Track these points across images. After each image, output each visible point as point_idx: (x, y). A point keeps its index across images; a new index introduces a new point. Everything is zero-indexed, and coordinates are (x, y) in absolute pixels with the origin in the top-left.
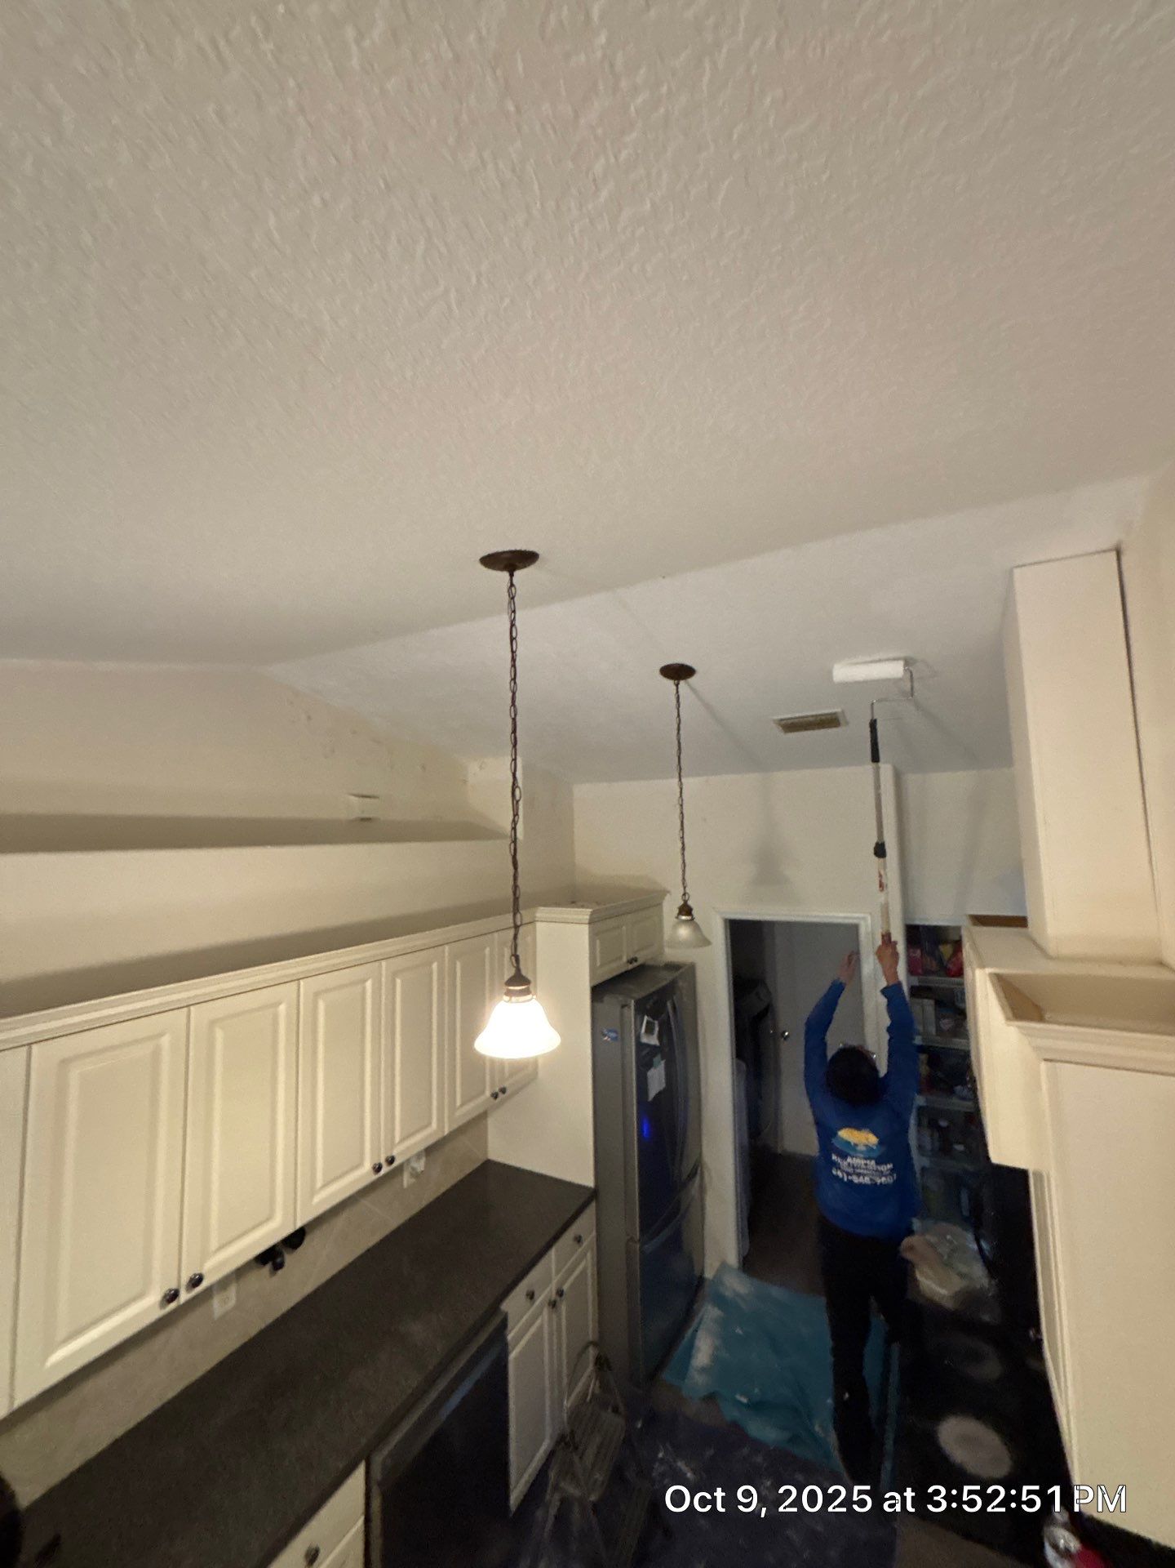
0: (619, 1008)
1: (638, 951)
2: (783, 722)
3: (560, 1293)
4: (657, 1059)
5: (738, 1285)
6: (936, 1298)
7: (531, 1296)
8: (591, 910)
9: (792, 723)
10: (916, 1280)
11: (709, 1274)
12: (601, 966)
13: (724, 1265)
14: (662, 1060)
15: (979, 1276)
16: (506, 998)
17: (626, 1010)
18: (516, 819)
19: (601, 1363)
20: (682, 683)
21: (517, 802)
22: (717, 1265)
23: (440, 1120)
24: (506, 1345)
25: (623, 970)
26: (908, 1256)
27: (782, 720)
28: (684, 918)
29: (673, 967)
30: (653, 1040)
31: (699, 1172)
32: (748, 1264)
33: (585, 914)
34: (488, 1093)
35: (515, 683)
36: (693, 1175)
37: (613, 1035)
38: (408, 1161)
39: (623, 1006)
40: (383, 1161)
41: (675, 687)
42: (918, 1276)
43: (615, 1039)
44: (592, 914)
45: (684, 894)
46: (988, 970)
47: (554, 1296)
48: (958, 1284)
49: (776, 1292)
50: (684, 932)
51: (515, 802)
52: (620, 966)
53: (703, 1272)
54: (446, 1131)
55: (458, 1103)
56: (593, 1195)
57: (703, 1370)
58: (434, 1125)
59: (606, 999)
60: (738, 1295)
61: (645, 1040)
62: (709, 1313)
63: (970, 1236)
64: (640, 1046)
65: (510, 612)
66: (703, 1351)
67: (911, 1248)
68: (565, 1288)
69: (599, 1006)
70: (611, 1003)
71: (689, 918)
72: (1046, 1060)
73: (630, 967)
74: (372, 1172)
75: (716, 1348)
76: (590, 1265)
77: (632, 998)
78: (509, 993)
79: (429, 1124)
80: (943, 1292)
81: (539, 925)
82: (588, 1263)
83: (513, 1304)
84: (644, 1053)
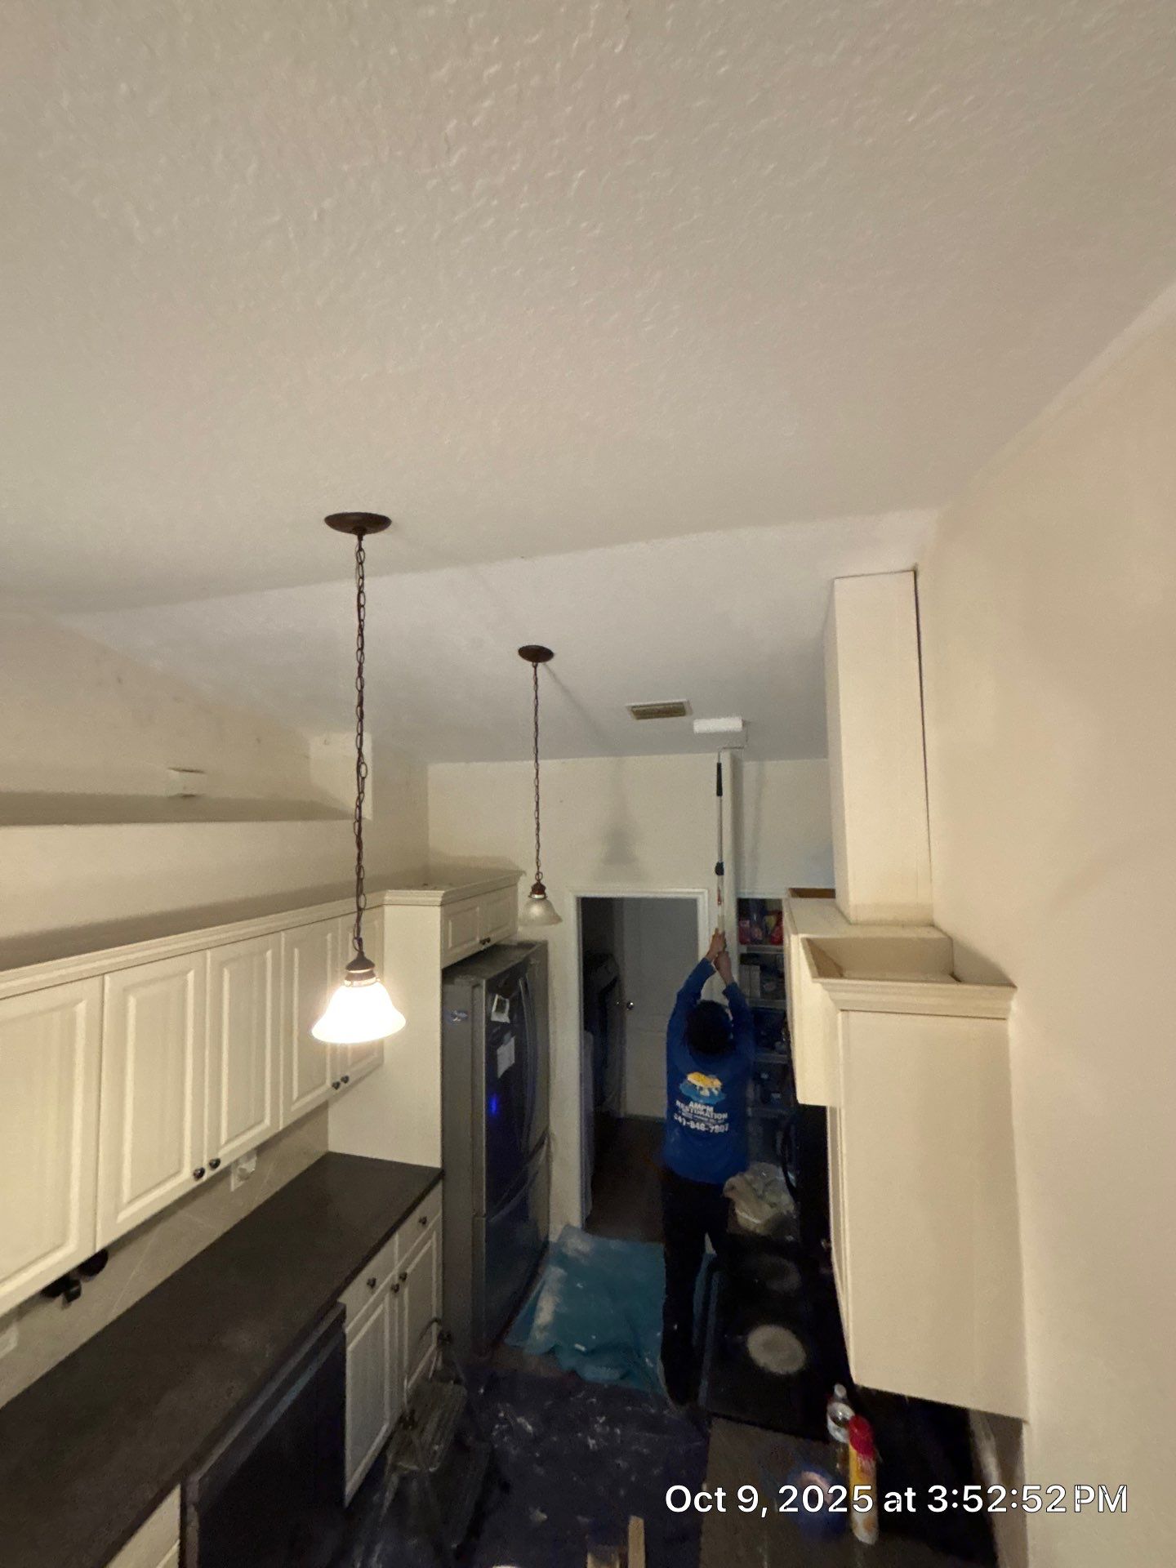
0: (469, 988)
1: (491, 932)
2: (635, 709)
3: (403, 1277)
4: (507, 1036)
5: (580, 1245)
6: (752, 1228)
7: (372, 1284)
8: (443, 892)
9: (644, 711)
11: (553, 1238)
12: (455, 946)
13: (568, 1226)
14: (512, 1036)
15: (786, 1202)
16: (347, 983)
17: (477, 990)
18: (362, 795)
19: (445, 1339)
20: (540, 665)
21: (363, 778)
22: (560, 1227)
23: (275, 1116)
24: (344, 1336)
25: (476, 950)
27: (634, 707)
28: (536, 896)
29: (526, 945)
30: (504, 1018)
31: (546, 1142)
32: (591, 1224)
33: (437, 896)
34: (328, 1083)
35: (362, 653)
36: (541, 1143)
37: (464, 1015)
38: (237, 1162)
39: (474, 987)
40: (205, 1164)
41: (533, 669)
42: (737, 1211)
43: (466, 1018)
44: (445, 895)
45: (538, 874)
46: (802, 936)
47: (397, 1281)
48: (768, 1212)
49: (615, 1244)
50: (536, 910)
51: (360, 778)
52: (473, 946)
53: (547, 1237)
54: (281, 1128)
55: (295, 1095)
56: (439, 1175)
57: (545, 1328)
58: (267, 1122)
59: (457, 980)
60: (577, 1250)
61: (495, 1018)
62: (553, 1274)
63: (780, 1171)
64: (490, 1024)
65: (358, 577)
66: (546, 1310)
67: (733, 1188)
68: (408, 1271)
69: (450, 987)
70: (462, 984)
71: (541, 896)
72: (843, 1010)
73: (483, 948)
74: (193, 1177)
75: (558, 1305)
76: (434, 1246)
77: (483, 978)
78: (350, 978)
79: (261, 1121)
80: (757, 1221)
81: (387, 909)
82: (434, 1243)
83: (354, 1298)
84: (494, 1031)
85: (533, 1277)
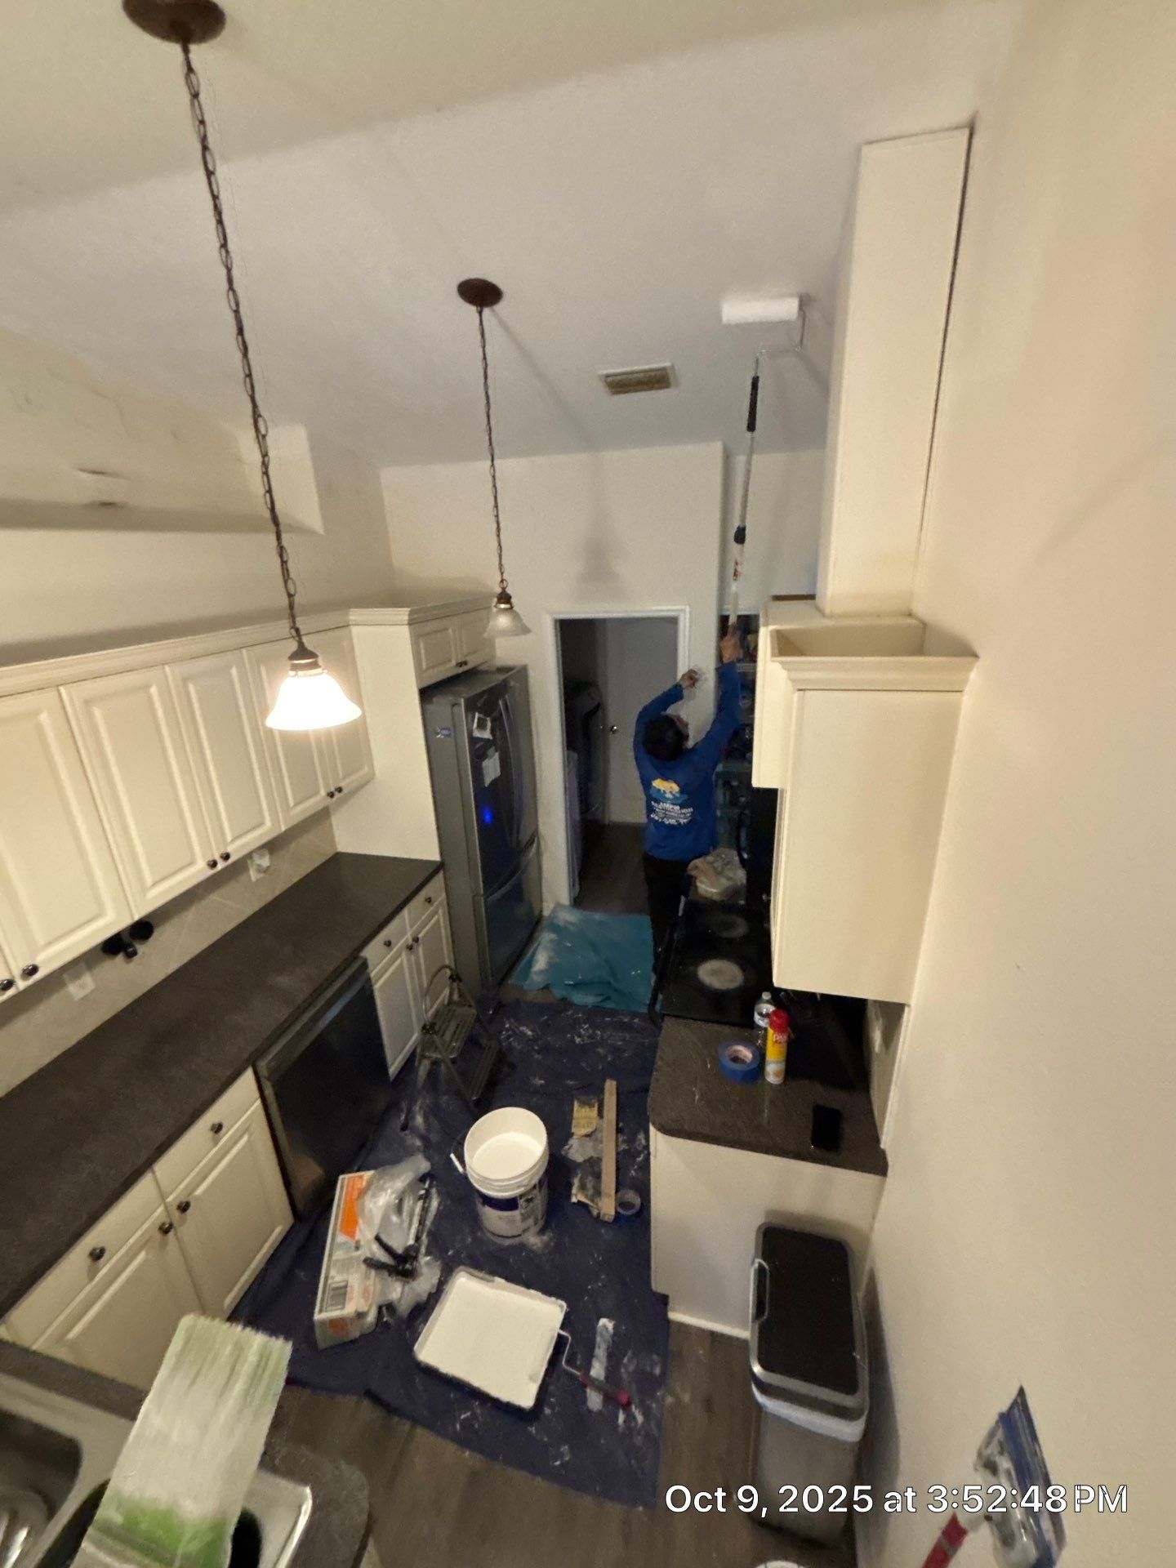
0: (449, 708)
1: (469, 654)
2: (610, 379)
3: (416, 940)
4: (491, 751)
5: (569, 917)
6: (708, 896)
7: (388, 944)
8: (409, 609)
9: (619, 381)
10: (696, 887)
11: (546, 913)
12: (428, 668)
13: (558, 905)
14: (496, 751)
15: (740, 876)
17: (456, 709)
20: (486, 311)
22: (552, 906)
23: (275, 820)
24: (369, 979)
25: (450, 674)
26: (693, 873)
27: (608, 376)
28: (503, 606)
29: (503, 670)
30: (486, 735)
31: (536, 840)
32: (577, 902)
33: (403, 614)
34: (323, 793)
36: (531, 842)
37: (446, 732)
38: (249, 856)
39: (453, 705)
40: (217, 857)
41: (477, 315)
42: (698, 884)
43: (449, 736)
44: (411, 613)
45: (502, 581)
47: (410, 942)
48: (724, 883)
49: (597, 916)
50: (503, 621)
52: (448, 670)
53: (541, 911)
54: (283, 829)
55: (292, 803)
56: (439, 867)
57: (541, 972)
58: (268, 823)
59: (435, 700)
60: (566, 922)
61: (477, 734)
62: (546, 937)
63: (735, 853)
64: (473, 740)
66: (541, 960)
67: (696, 867)
68: (420, 936)
69: (430, 707)
70: (441, 704)
71: (508, 606)
73: (461, 670)
74: (207, 867)
75: (550, 958)
76: (442, 920)
77: (460, 697)
78: (294, 668)
80: (714, 891)
81: (355, 630)
82: (441, 917)
83: (372, 952)
84: (477, 746)
85: (530, 939)
